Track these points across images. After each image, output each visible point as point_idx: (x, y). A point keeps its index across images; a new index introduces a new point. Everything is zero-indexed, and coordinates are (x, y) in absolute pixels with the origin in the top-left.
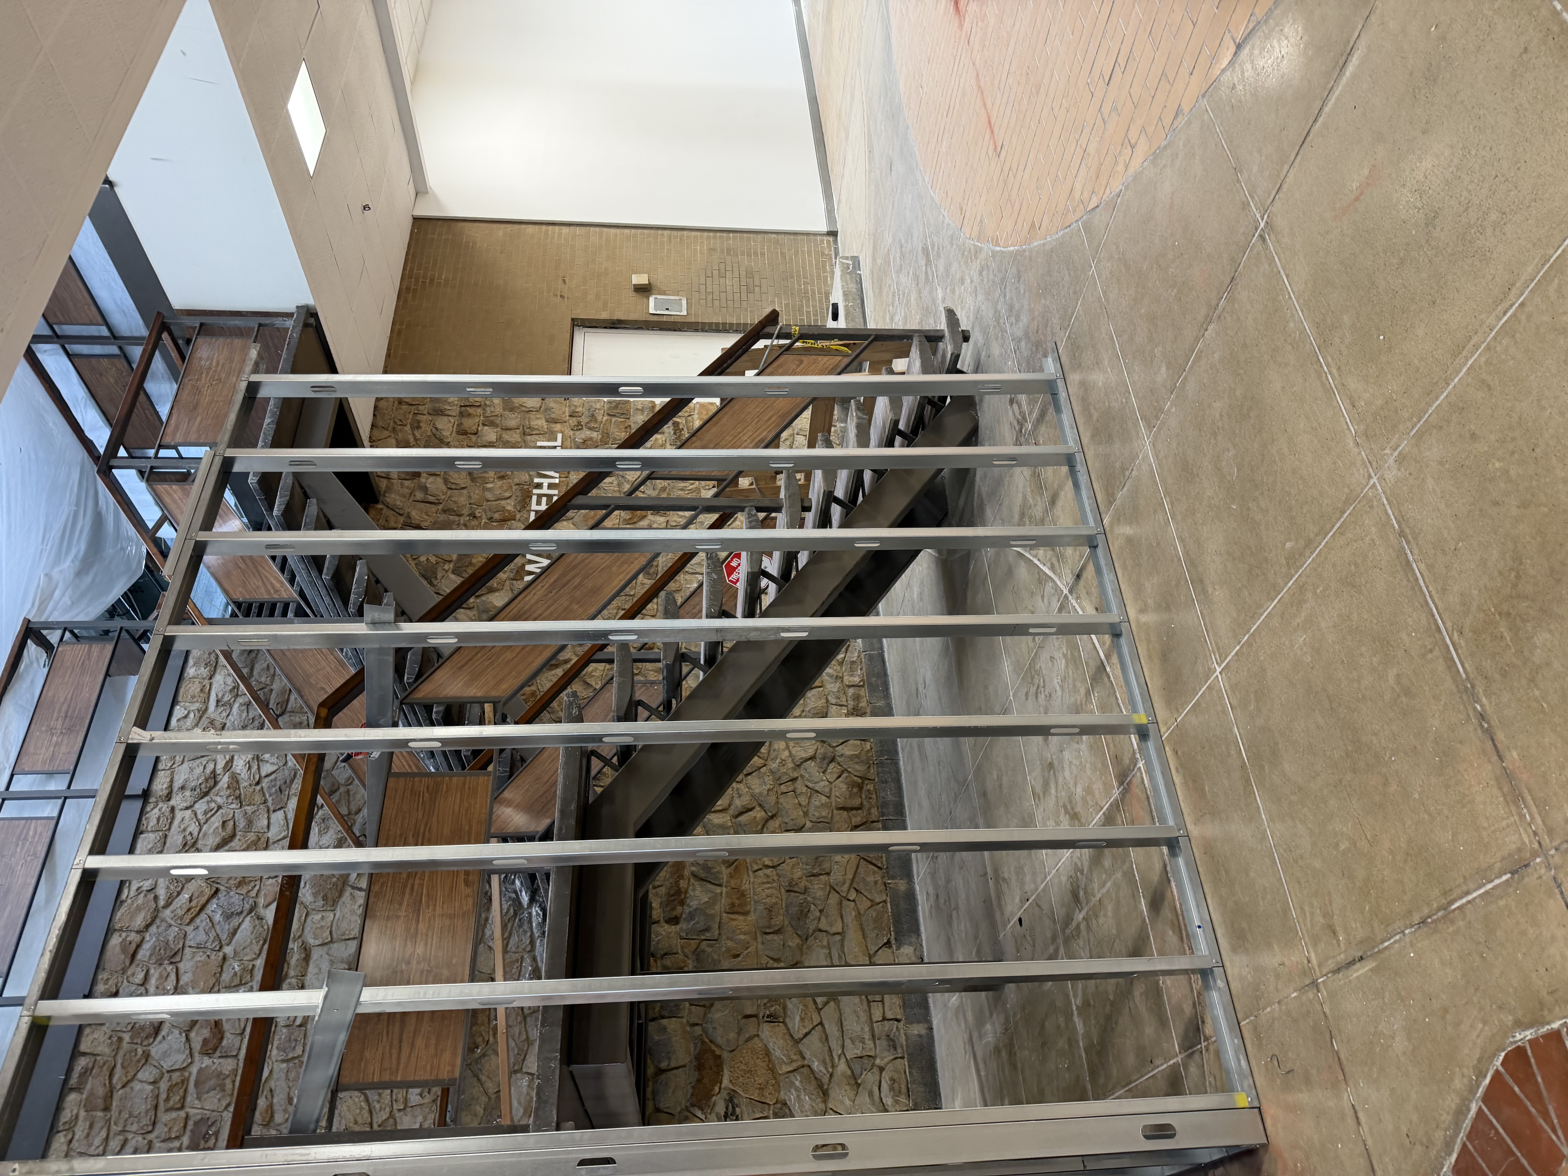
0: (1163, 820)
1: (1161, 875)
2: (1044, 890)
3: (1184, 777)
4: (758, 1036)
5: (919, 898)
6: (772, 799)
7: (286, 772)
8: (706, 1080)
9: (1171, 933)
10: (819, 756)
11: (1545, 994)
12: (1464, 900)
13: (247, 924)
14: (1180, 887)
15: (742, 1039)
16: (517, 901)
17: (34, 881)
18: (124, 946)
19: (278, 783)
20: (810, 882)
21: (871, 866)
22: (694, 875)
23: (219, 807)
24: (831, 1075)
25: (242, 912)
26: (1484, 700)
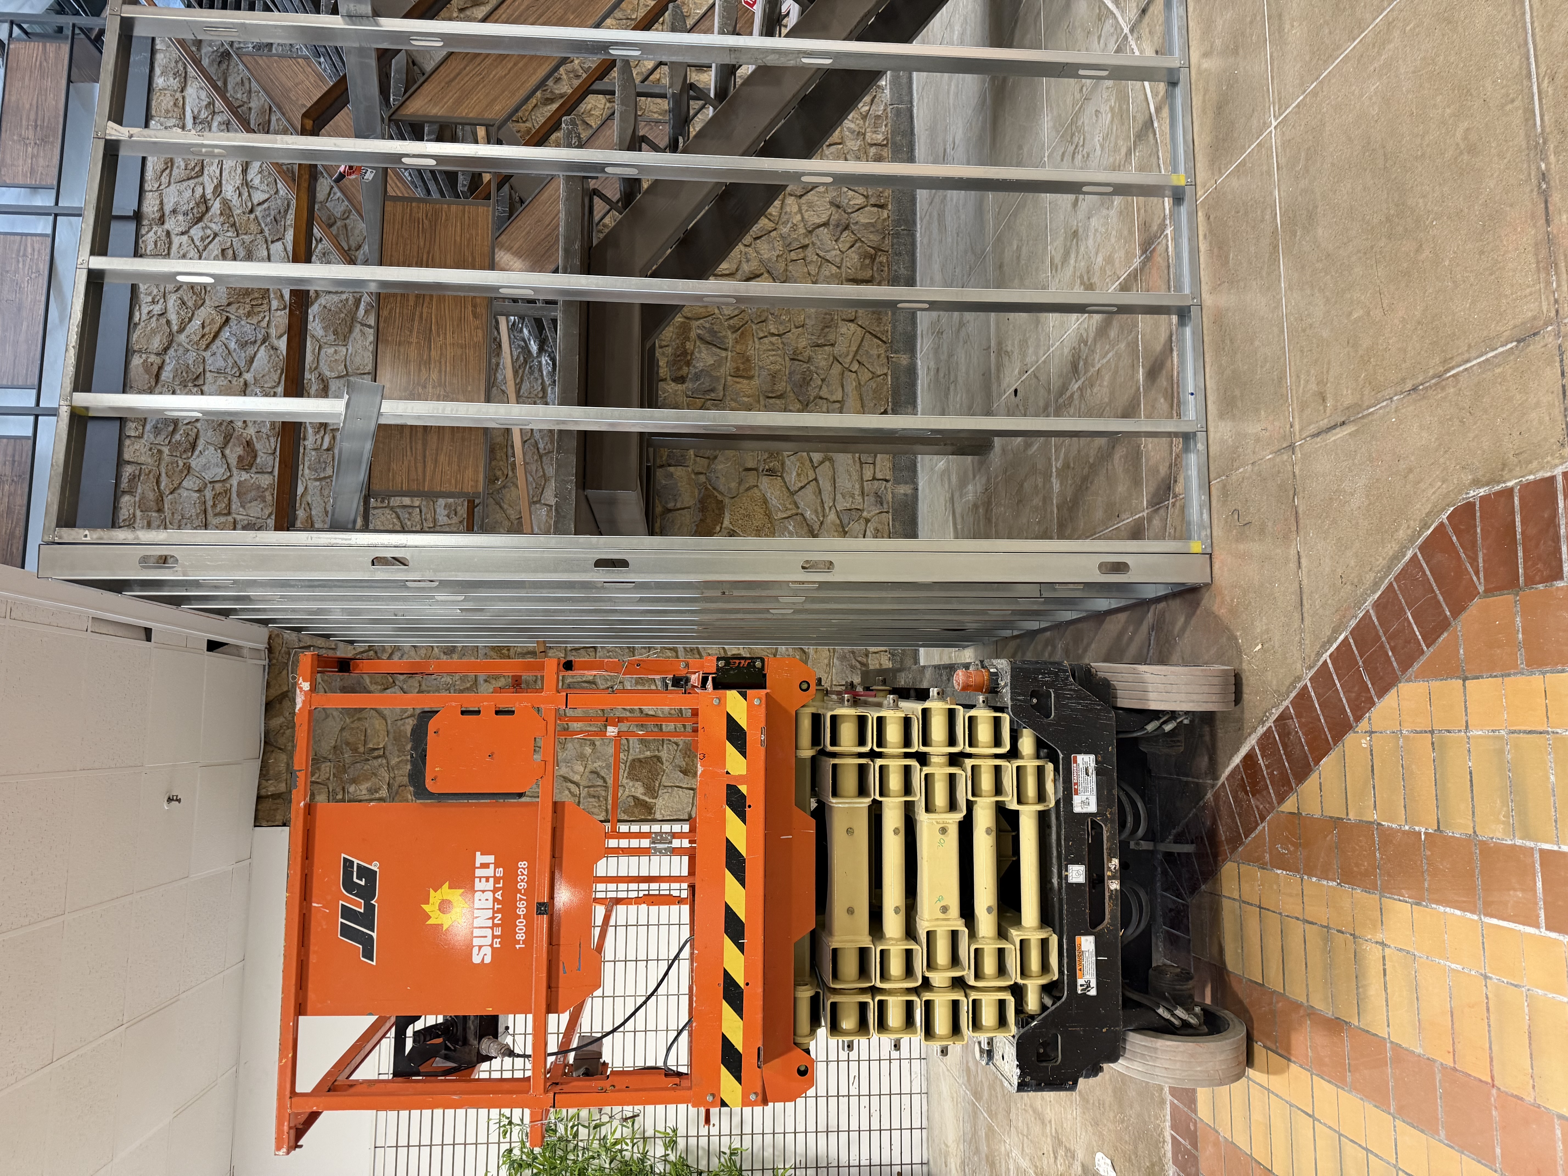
0: (1179, 288)
1: (1164, 345)
2: (1044, 362)
3: (1211, 243)
4: (757, 486)
5: (920, 372)
6: (781, 266)
7: (279, 201)
8: (708, 520)
9: (1162, 400)
10: (832, 222)
11: (1511, 456)
12: (1461, 368)
13: (262, 353)
14: (1182, 356)
15: (742, 489)
16: (526, 349)
17: (44, 298)
18: (147, 366)
19: (272, 213)
20: (815, 352)
21: (875, 340)
22: (700, 337)
23: (216, 235)
24: (822, 523)
25: (255, 341)
26: (1552, 158)
